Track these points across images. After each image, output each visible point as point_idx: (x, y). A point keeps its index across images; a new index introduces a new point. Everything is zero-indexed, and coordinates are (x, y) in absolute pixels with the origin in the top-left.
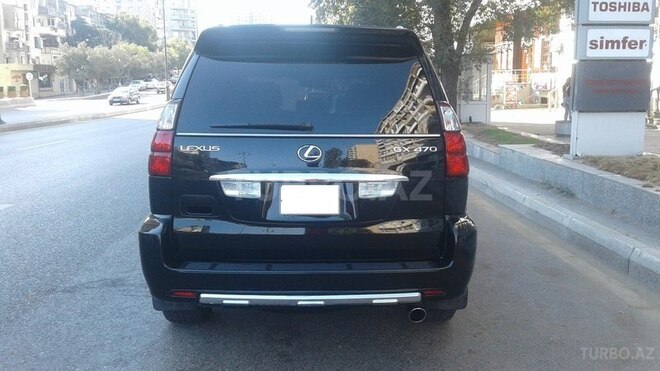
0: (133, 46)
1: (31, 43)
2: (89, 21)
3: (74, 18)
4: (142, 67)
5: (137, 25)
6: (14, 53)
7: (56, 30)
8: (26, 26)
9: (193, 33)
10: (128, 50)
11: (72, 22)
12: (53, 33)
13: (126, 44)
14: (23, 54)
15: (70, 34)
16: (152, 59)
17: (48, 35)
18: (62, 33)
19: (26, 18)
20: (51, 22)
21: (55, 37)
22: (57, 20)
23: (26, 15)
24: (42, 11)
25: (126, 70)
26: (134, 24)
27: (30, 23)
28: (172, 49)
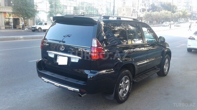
0: (167, 11)
1: (139, 11)
2: (156, 4)
3: (152, 4)
4: (169, 18)
5: (171, 5)
6: (134, 14)
7: (146, 7)
8: (138, 6)
9: (191, 7)
10: (165, 13)
11: (151, 5)
12: (145, 8)
13: (165, 11)
14: (136, 14)
15: (150, 8)
16: (173, 15)
17: (144, 9)
18: (148, 8)
19: (138, 4)
20: (145, 5)
21: (145, 9)
22: (147, 4)
23: (138, 3)
24: (143, 2)
25: (163, 18)
26: (170, 5)
27: (139, 5)
28: (181, 12)
